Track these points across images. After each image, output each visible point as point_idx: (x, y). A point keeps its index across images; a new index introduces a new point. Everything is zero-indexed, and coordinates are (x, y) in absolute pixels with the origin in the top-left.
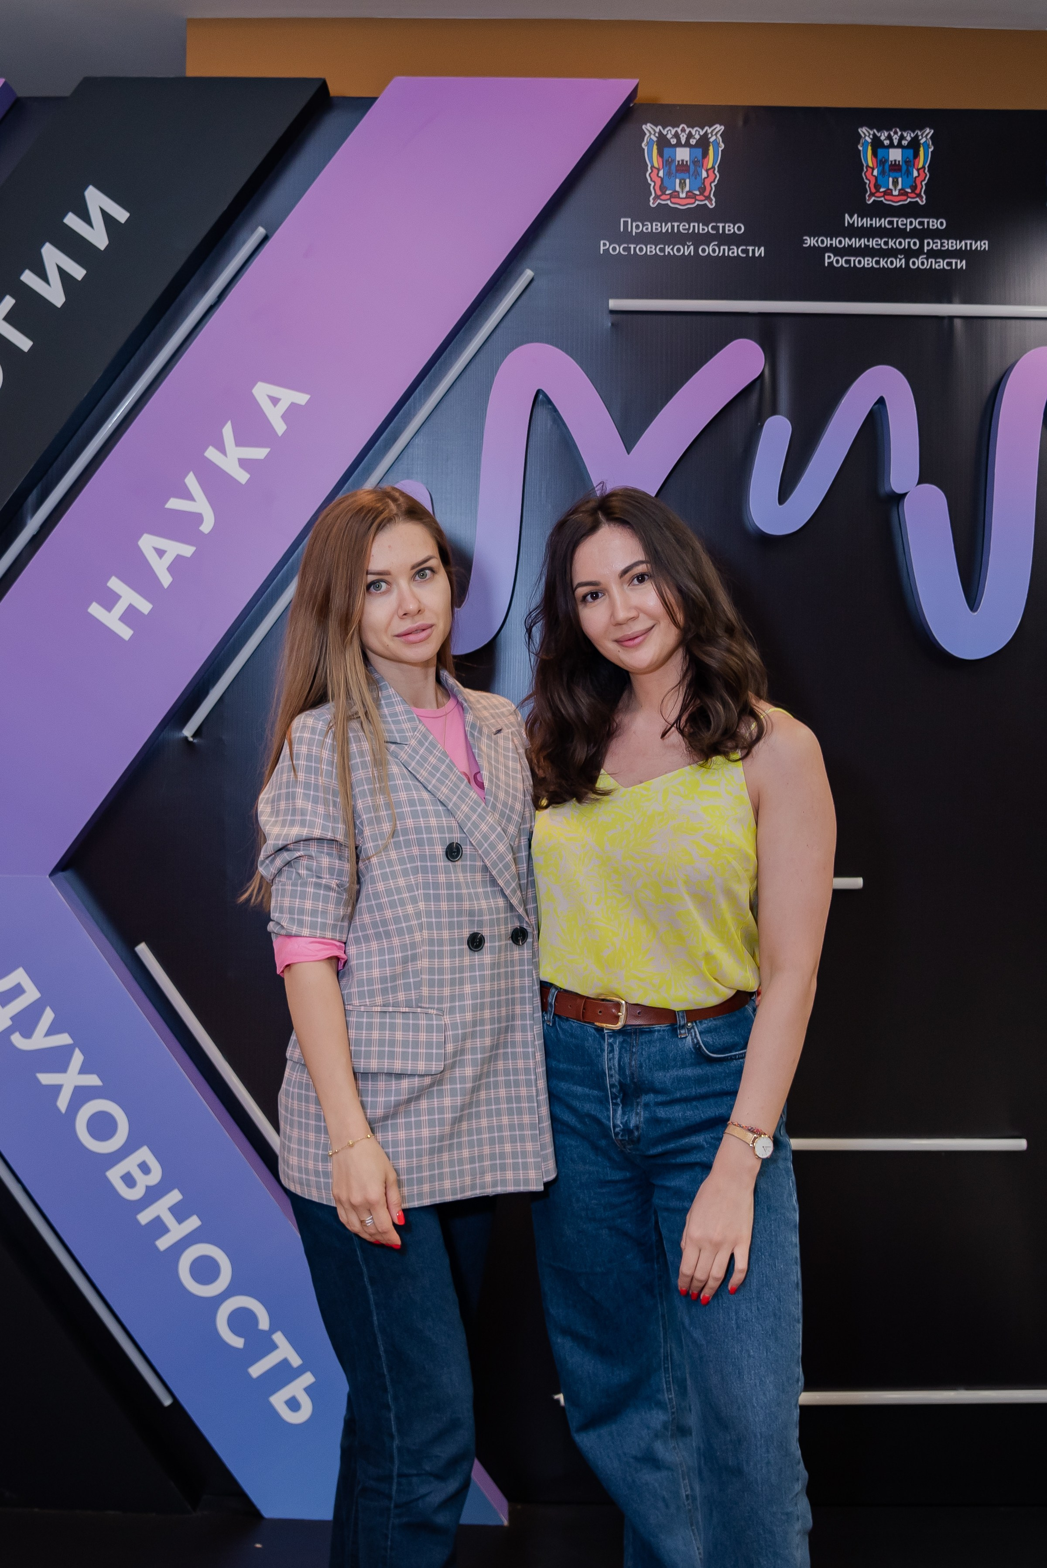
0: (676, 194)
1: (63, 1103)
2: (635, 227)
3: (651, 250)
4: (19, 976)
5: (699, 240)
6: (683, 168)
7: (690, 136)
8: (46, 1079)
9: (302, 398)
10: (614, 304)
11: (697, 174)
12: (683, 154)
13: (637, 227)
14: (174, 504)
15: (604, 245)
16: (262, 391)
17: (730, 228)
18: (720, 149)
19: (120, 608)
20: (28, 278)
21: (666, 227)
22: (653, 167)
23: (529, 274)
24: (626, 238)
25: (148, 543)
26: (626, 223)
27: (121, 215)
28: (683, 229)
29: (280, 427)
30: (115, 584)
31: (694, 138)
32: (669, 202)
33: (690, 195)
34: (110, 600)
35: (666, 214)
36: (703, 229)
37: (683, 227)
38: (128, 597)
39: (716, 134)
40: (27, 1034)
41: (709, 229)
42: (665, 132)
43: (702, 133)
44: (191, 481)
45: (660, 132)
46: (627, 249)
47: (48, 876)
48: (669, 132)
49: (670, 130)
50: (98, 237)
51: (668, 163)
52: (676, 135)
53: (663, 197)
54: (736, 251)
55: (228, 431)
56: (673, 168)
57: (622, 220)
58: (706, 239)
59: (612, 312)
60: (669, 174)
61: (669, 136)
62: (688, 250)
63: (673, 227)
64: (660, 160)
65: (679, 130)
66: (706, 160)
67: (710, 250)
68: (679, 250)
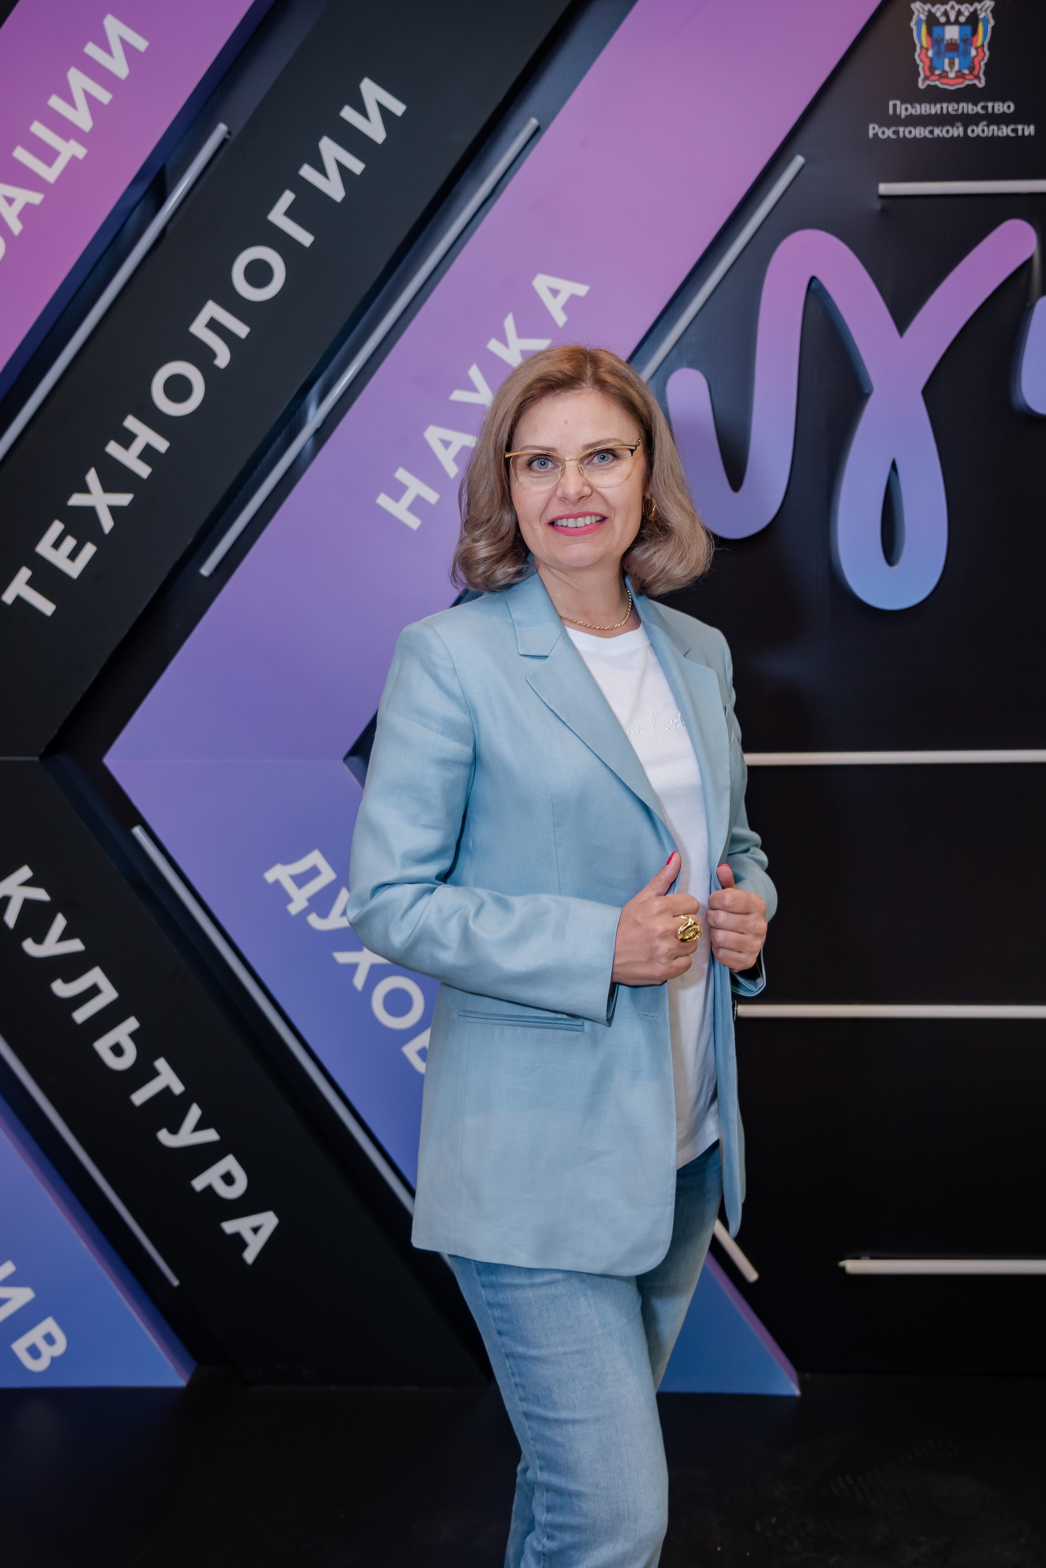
0: (945, 74)
1: (359, 981)
2: (903, 110)
3: (920, 132)
4: (315, 858)
5: (968, 120)
6: (952, 47)
7: (959, 13)
8: (342, 957)
9: (582, 290)
10: (885, 188)
11: (967, 52)
12: (952, 33)
13: (907, 109)
14: (459, 396)
15: (873, 129)
16: (542, 283)
17: (1000, 107)
18: (990, 26)
19: (408, 498)
20: (307, 172)
21: (934, 109)
22: (922, 47)
23: (799, 160)
24: (896, 121)
25: (433, 435)
26: (895, 106)
27: (398, 108)
28: (953, 110)
29: (561, 319)
30: (402, 475)
31: (964, 16)
32: (938, 83)
33: (960, 75)
34: (397, 491)
35: (935, 95)
36: (973, 109)
37: (950, 108)
38: (416, 487)
39: (986, 11)
40: (324, 914)
41: (978, 109)
42: (934, 10)
43: (972, 9)
44: (475, 373)
45: (929, 11)
46: (896, 133)
47: (341, 761)
48: (938, 10)
49: (939, 8)
50: (376, 131)
51: (937, 41)
52: (946, 14)
53: (933, 78)
54: (1006, 131)
55: (509, 324)
56: (943, 48)
57: (891, 103)
58: (975, 119)
59: (883, 197)
60: (938, 53)
61: (938, 14)
62: (957, 131)
63: (942, 108)
64: (929, 39)
65: (948, 7)
66: (975, 38)
67: (979, 130)
68: (948, 131)
